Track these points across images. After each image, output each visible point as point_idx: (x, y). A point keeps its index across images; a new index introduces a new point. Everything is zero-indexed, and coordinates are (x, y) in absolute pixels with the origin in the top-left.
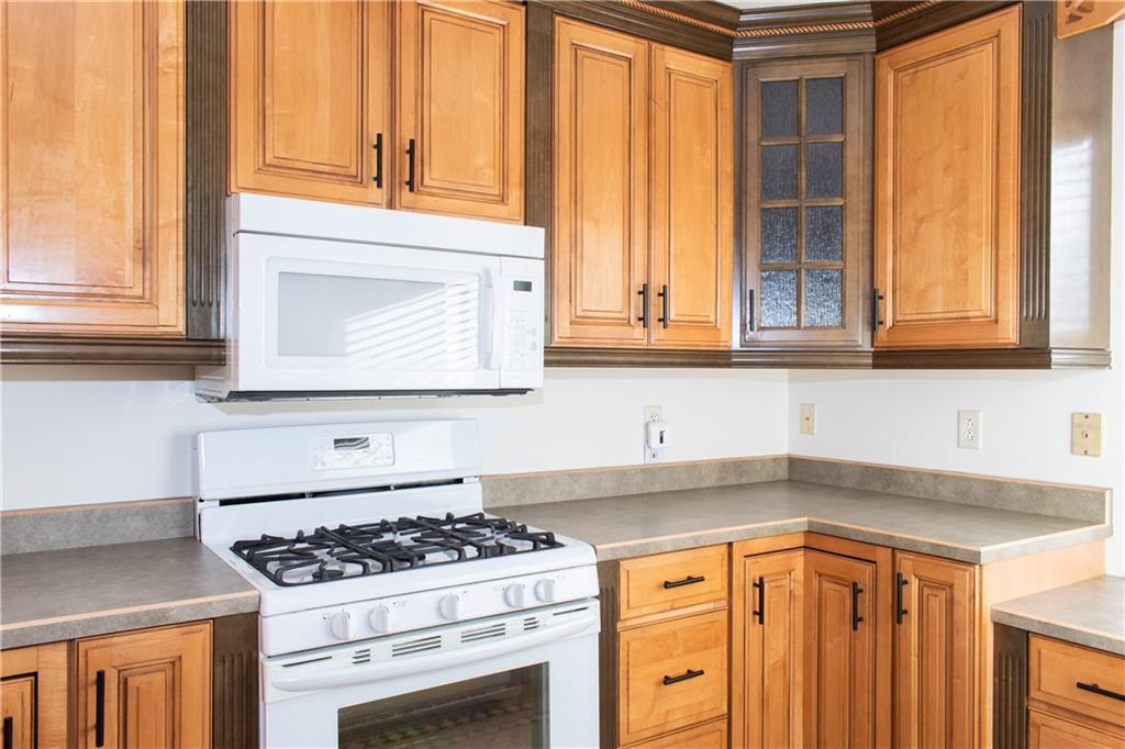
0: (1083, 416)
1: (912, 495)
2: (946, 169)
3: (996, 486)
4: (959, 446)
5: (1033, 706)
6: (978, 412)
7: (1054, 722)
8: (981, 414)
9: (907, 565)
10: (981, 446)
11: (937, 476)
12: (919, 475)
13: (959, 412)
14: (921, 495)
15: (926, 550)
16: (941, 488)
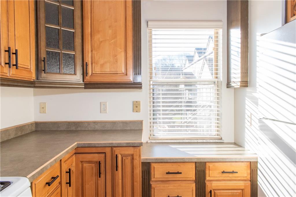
0: (136, 102)
1: (86, 129)
2: (110, 27)
3: (114, 123)
4: (101, 113)
5: (151, 183)
6: (107, 102)
7: (158, 185)
8: (107, 103)
9: (117, 151)
10: (108, 112)
11: (95, 123)
12: (89, 123)
13: (101, 103)
14: (90, 129)
15: (125, 145)
16: (96, 126)
